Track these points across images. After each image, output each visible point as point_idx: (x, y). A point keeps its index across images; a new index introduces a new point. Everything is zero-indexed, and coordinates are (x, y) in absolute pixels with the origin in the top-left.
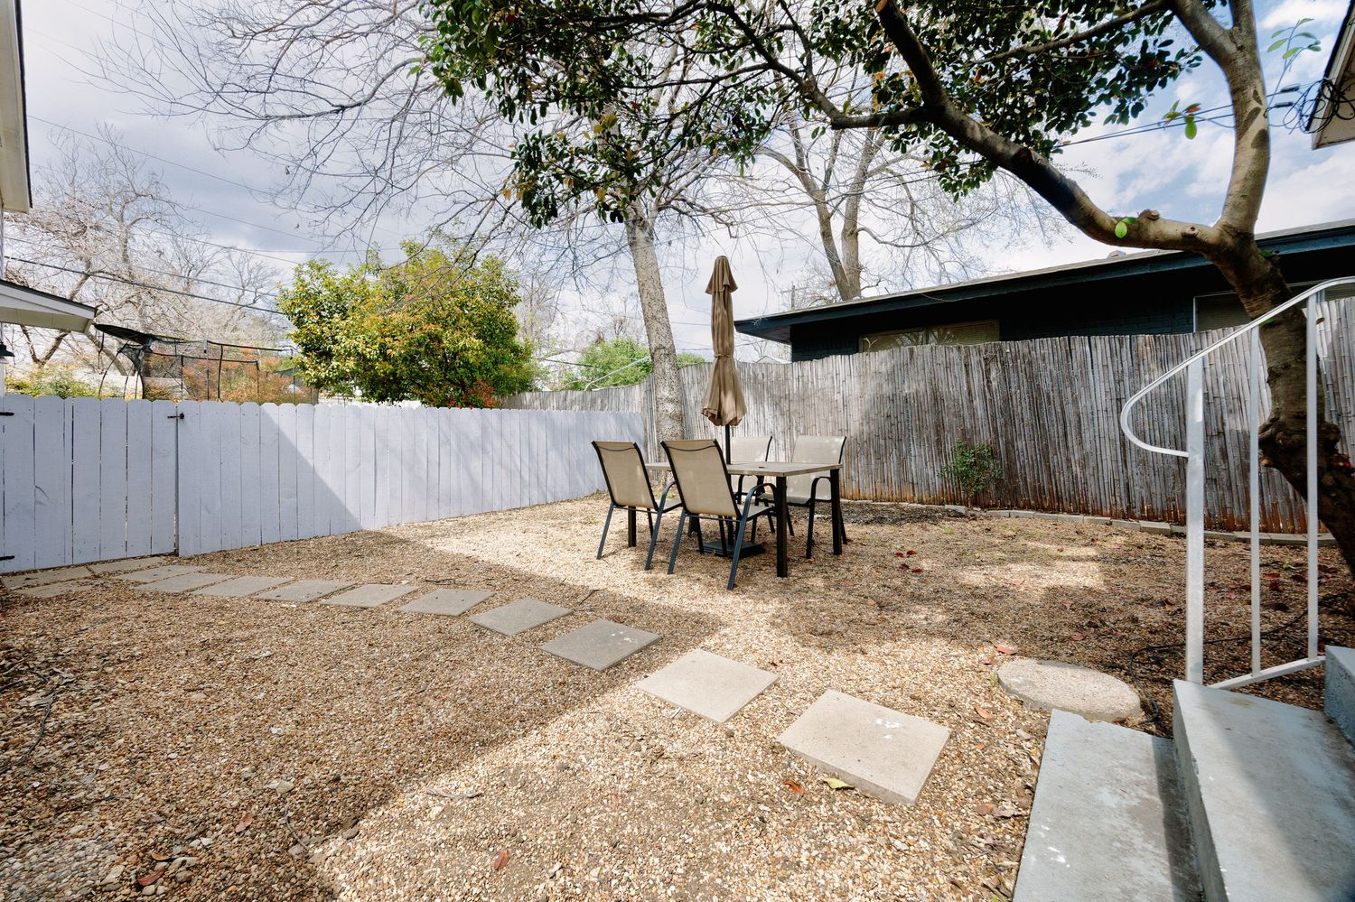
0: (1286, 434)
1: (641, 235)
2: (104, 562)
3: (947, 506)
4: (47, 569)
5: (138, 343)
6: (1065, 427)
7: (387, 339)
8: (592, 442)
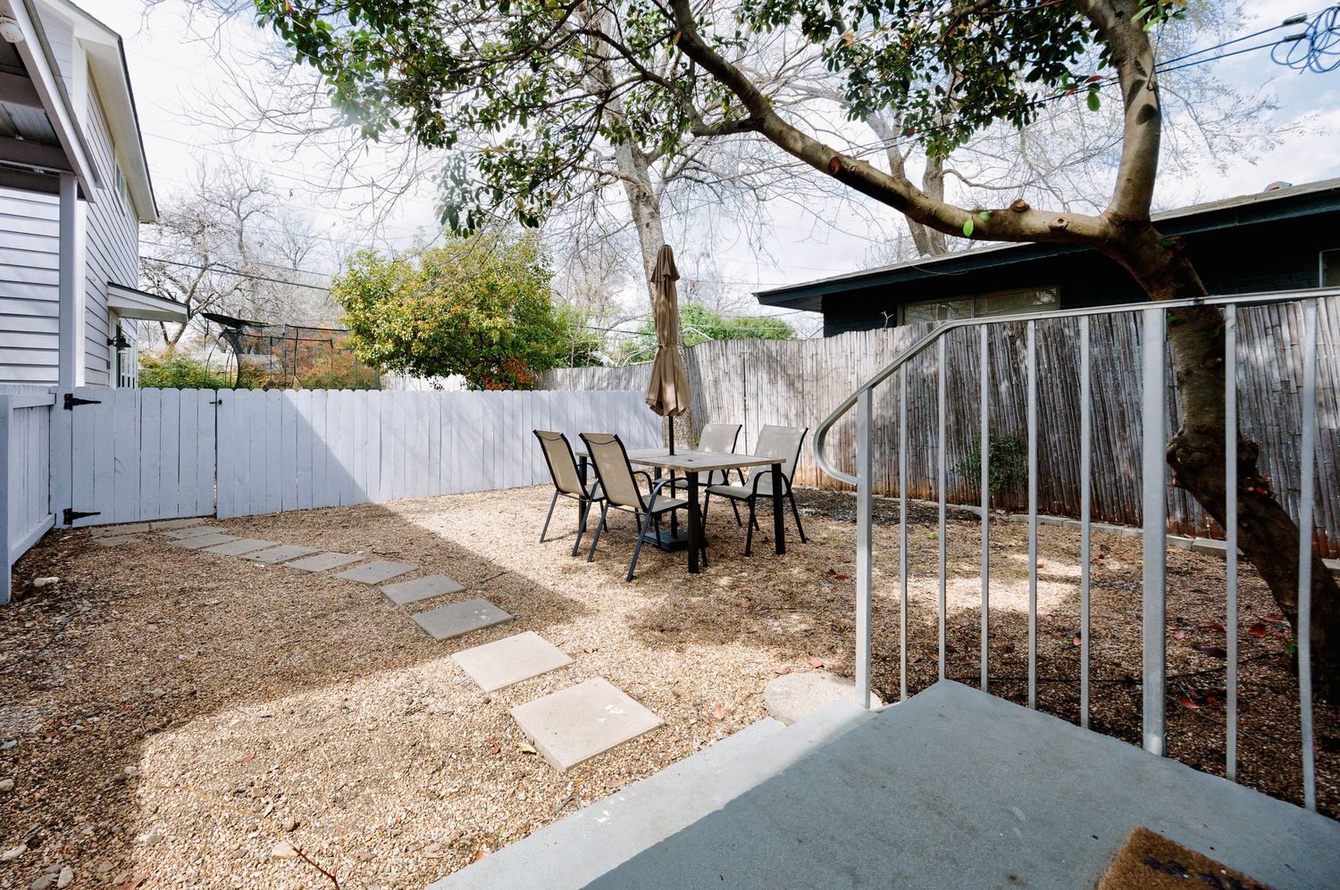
0: (1185, 450)
2: (163, 520)
3: (962, 507)
4: (122, 524)
5: (234, 329)
6: (1106, 419)
7: (419, 322)
8: (535, 432)
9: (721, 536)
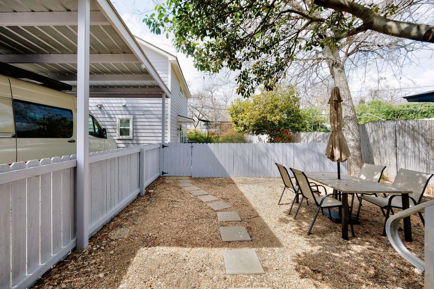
1: (336, 70)
2: (180, 176)
4: (173, 176)
5: (207, 123)
7: (251, 120)
8: (276, 164)
9: (371, 220)
